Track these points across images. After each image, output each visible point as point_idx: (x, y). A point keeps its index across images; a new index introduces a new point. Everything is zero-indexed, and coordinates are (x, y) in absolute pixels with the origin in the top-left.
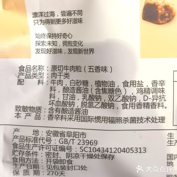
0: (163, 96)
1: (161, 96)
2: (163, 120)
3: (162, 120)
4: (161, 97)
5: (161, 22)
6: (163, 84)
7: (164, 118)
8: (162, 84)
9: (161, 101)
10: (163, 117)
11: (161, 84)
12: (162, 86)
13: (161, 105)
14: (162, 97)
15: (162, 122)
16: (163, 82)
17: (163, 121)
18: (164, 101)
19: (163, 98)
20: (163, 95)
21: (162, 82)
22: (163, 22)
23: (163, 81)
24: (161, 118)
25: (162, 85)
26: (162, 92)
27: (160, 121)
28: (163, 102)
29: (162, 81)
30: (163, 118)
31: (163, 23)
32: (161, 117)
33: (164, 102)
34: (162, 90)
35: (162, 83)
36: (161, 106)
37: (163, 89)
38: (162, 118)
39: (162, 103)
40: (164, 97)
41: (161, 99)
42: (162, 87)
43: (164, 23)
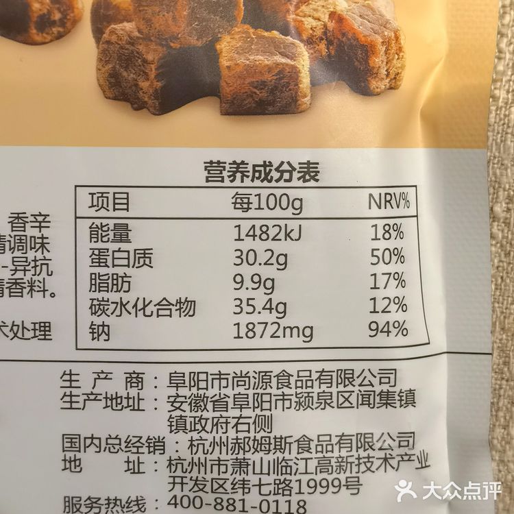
0: (45, 259)
1: (37, 259)
2: (45, 331)
3: (43, 333)
4: (38, 263)
5: (38, 38)
6: (43, 224)
7: (49, 327)
8: (40, 224)
9: (38, 275)
10: (45, 323)
11: (37, 224)
12: (40, 232)
13: (38, 286)
14: (42, 264)
15: (43, 337)
16: (44, 219)
17: (45, 335)
18: (48, 275)
19: (44, 267)
20: (44, 257)
21: (40, 219)
22: (45, 38)
23: (43, 215)
24: (40, 327)
25: (40, 227)
26: (41, 249)
27: (37, 335)
28: (44, 279)
29: (40, 215)
30: (45, 327)
31: (44, 41)
32: (40, 323)
33: (47, 278)
34: (40, 241)
35: (42, 220)
36: (39, 289)
37: (43, 238)
38: (42, 325)
39: (42, 281)
40: (47, 264)
41: (38, 269)
42: (42, 233)
43: (47, 41)
